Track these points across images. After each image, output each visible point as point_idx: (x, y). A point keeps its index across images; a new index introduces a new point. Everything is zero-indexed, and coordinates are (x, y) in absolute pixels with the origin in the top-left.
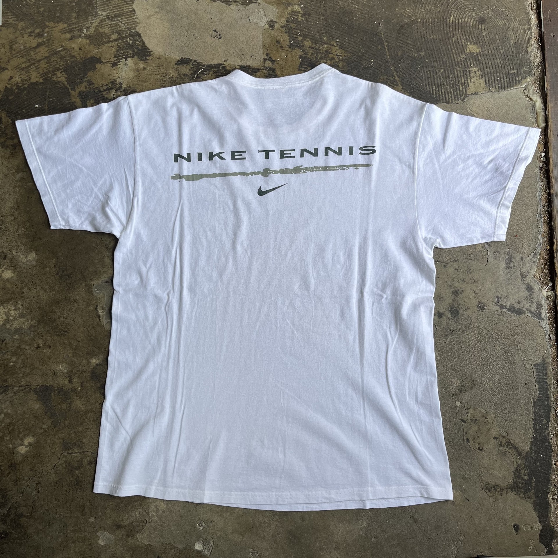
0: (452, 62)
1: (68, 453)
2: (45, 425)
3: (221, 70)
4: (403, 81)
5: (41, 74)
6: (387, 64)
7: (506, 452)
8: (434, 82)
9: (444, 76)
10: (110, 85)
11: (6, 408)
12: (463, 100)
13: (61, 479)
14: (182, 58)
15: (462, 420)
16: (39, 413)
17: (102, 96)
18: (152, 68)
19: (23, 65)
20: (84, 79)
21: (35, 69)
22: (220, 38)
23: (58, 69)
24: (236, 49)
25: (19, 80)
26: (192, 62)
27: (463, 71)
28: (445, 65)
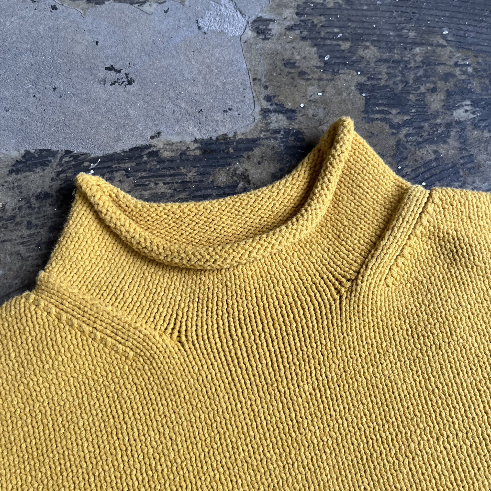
3: (146, 163)
14: (27, 152)
22: (130, 82)
24: (179, 101)
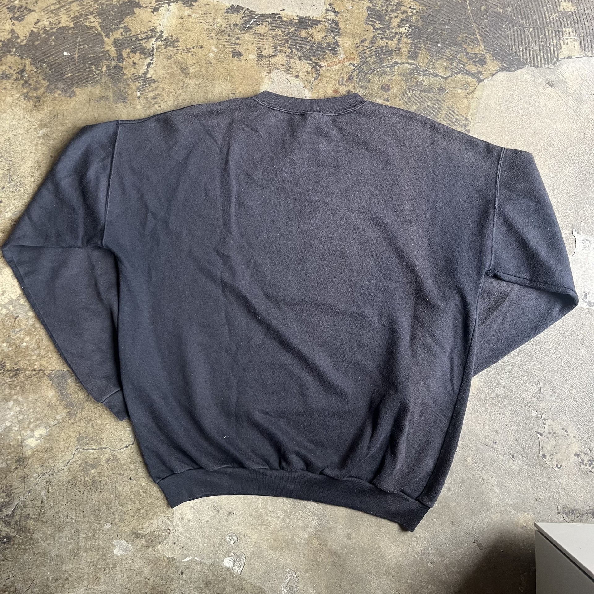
0: (543, 20)
1: (84, 449)
2: (59, 415)
4: (485, 40)
5: (72, 18)
6: (468, 20)
7: (587, 472)
8: (522, 42)
9: (533, 35)
10: (149, 33)
11: (16, 394)
12: (554, 64)
13: (75, 477)
15: (538, 432)
16: (53, 402)
17: (140, 45)
18: (197, 15)
19: (52, 7)
20: (120, 25)
21: (65, 11)
23: (92, 13)
25: (47, 24)
26: (244, 10)
27: (556, 32)
28: (535, 24)
